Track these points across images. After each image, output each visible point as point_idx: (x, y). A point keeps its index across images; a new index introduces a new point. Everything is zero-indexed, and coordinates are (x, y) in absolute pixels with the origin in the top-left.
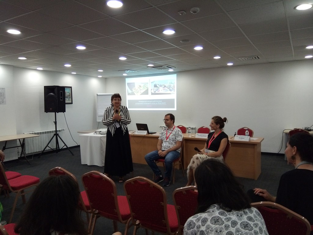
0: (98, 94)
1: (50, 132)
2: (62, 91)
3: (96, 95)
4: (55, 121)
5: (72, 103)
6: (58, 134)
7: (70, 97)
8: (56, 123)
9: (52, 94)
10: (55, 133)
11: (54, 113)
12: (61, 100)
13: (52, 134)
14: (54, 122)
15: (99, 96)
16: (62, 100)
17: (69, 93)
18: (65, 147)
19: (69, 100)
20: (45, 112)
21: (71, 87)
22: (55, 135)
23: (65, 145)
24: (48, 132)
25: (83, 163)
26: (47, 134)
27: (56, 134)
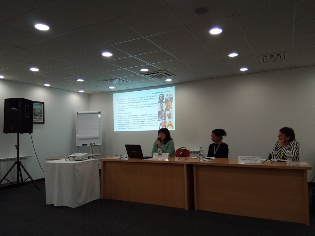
0: (79, 112)
1: (11, 159)
2: (28, 106)
3: (76, 114)
4: (16, 144)
5: (43, 123)
6: (21, 162)
7: (42, 115)
8: (18, 147)
9: (15, 109)
10: (16, 161)
11: (17, 134)
12: (26, 117)
13: (13, 162)
14: (16, 146)
15: (79, 115)
16: (28, 117)
17: (40, 110)
18: (29, 180)
19: (40, 119)
20: (4, 132)
21: (43, 103)
22: (16, 163)
23: (30, 177)
24: (8, 160)
25: (48, 202)
26: (6, 162)
27: (18, 162)
